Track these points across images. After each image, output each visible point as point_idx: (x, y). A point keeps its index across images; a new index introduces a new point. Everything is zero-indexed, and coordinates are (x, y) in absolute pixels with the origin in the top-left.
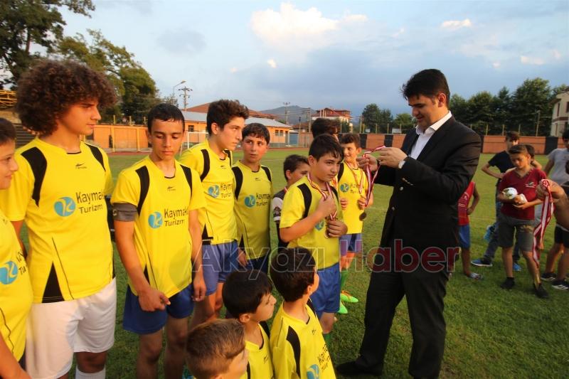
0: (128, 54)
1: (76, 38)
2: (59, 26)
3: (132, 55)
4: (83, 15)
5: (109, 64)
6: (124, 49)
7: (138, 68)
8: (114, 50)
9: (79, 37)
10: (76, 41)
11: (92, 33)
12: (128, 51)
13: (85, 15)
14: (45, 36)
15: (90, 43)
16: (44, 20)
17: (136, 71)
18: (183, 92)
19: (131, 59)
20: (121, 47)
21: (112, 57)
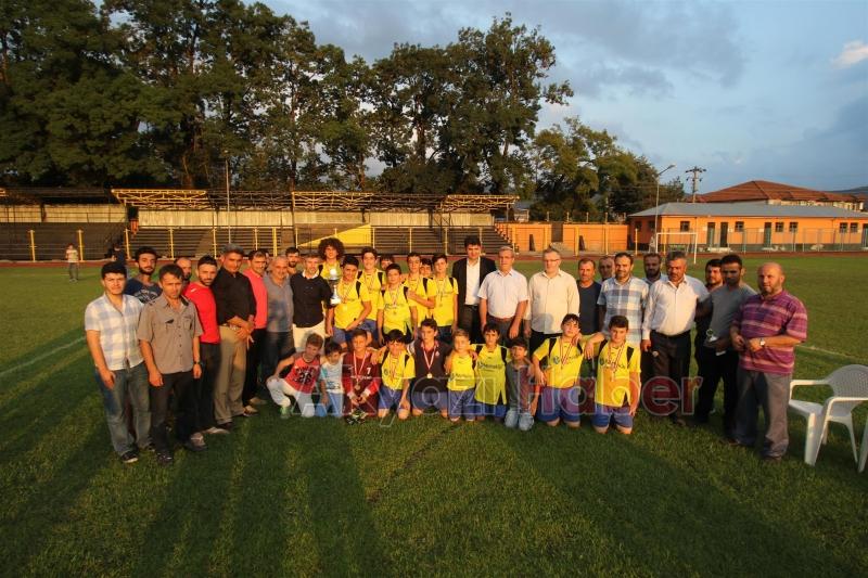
0: (609, 138)
1: (552, 129)
2: (532, 124)
3: (615, 138)
4: (558, 105)
5: (586, 153)
6: (605, 133)
7: (617, 154)
8: (592, 136)
9: (556, 128)
10: (552, 132)
11: (569, 121)
12: (610, 135)
13: (562, 104)
14: (519, 135)
15: (567, 132)
16: (517, 120)
17: (616, 158)
18: (691, 175)
19: (613, 143)
20: (601, 131)
21: (590, 145)
